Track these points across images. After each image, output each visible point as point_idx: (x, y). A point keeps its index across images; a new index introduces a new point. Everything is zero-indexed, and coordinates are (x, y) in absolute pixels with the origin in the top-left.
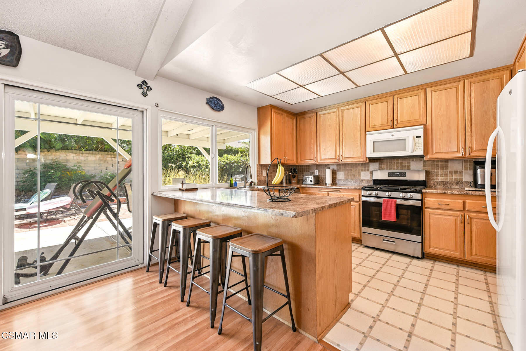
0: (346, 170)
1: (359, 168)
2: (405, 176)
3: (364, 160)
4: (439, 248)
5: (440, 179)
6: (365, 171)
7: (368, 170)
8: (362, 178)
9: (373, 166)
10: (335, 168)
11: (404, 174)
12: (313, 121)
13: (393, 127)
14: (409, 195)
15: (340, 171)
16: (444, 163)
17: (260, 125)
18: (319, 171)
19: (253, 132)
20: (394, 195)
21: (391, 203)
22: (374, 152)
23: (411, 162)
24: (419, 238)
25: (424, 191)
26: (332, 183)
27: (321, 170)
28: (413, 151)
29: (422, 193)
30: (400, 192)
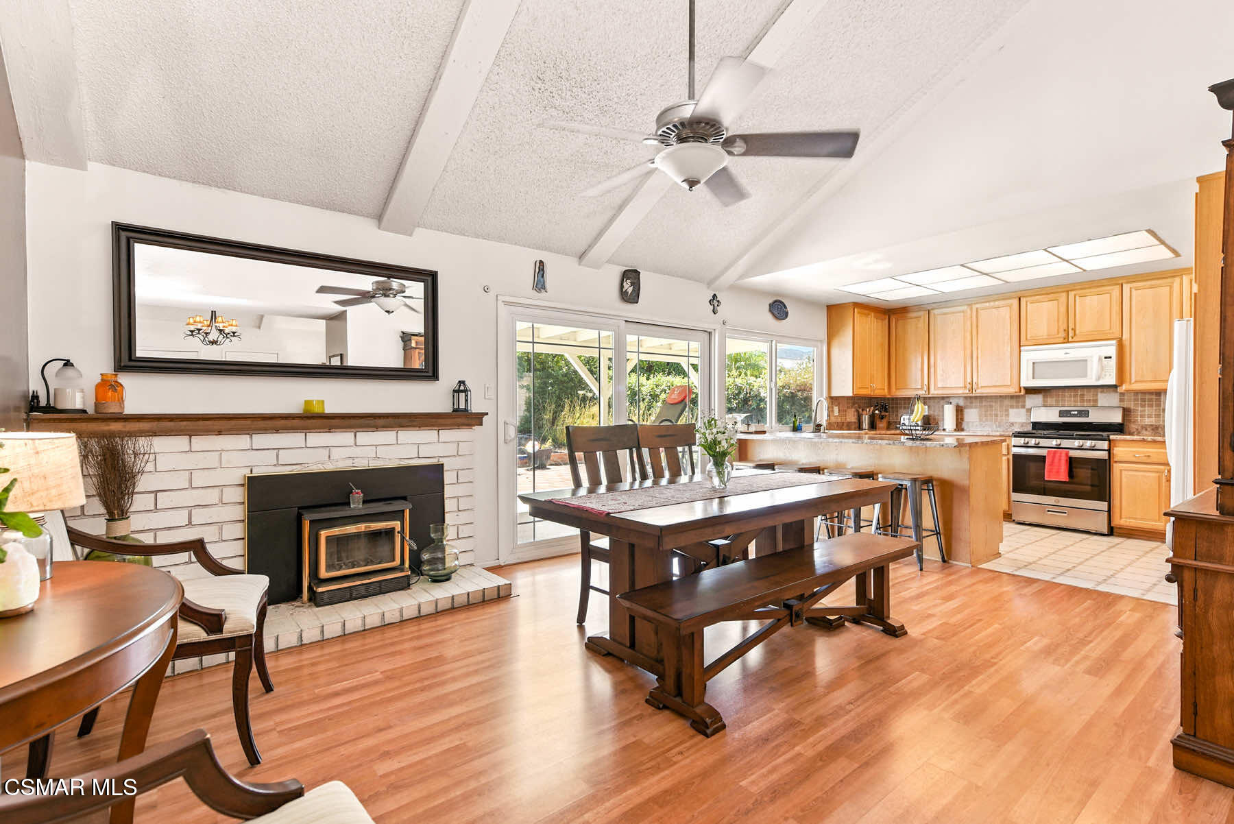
0: (981, 407)
1: (1007, 402)
2: (1088, 417)
3: (1017, 390)
4: (1135, 519)
5: (1147, 421)
6: (1017, 407)
7: (1023, 407)
8: (1012, 419)
9: (1032, 400)
10: (961, 403)
11: (1086, 414)
12: (922, 324)
13: (1066, 340)
14: (1088, 443)
15: (971, 408)
16: (1154, 397)
17: (832, 333)
18: (929, 407)
19: (819, 344)
20: (1066, 443)
21: (1060, 456)
22: (1033, 378)
23: (1099, 395)
24: (1104, 505)
25: (1112, 437)
26: (955, 427)
27: (934, 406)
28: (1099, 378)
29: (1110, 441)
30: (1075, 439)
